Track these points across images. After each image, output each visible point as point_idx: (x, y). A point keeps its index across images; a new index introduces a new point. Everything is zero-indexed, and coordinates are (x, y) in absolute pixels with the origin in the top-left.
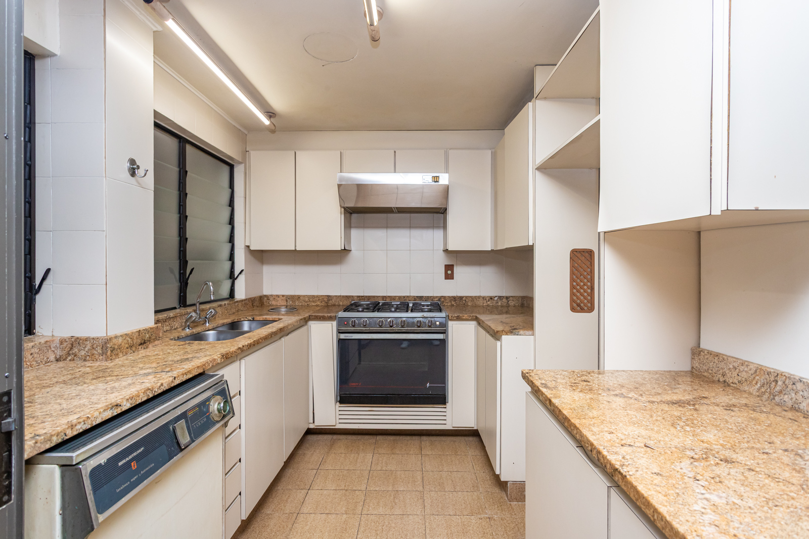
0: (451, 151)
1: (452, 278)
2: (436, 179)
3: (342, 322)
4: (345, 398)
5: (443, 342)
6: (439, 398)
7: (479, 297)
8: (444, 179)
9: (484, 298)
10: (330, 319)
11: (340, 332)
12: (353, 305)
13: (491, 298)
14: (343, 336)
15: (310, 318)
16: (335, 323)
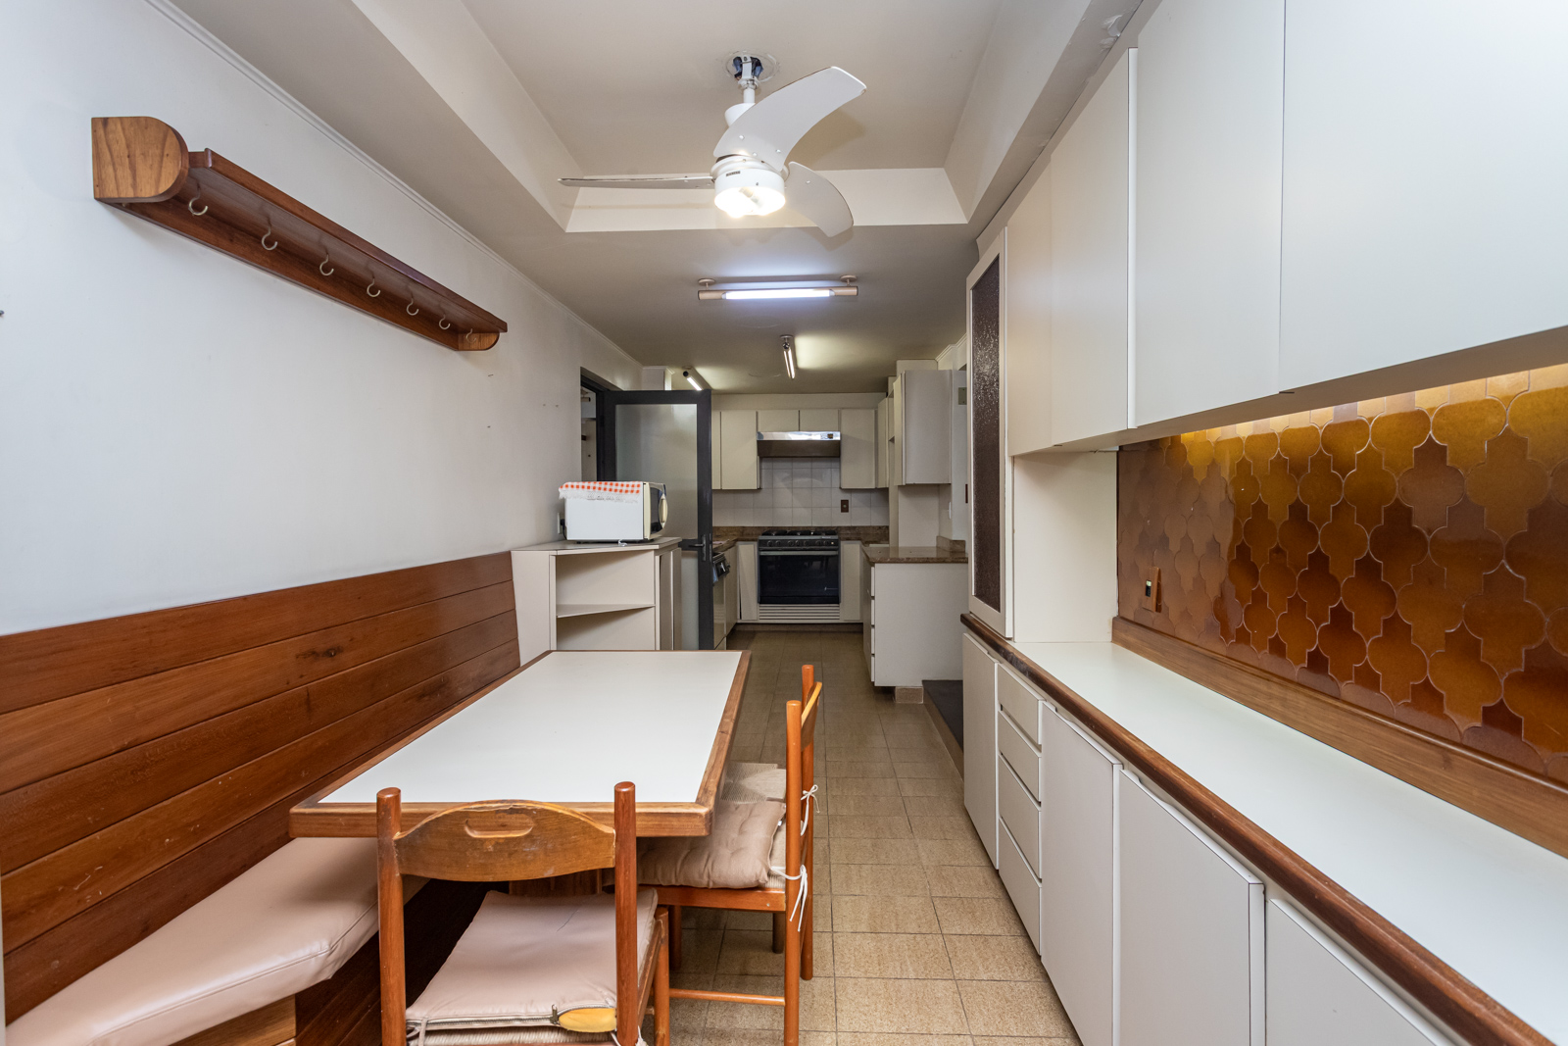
0: (843, 411)
1: (847, 511)
2: (830, 436)
3: (761, 544)
4: (764, 598)
5: (837, 558)
6: (834, 599)
7: (870, 527)
8: (837, 437)
9: (874, 527)
10: (753, 540)
11: (759, 550)
12: (768, 531)
13: (880, 528)
14: (763, 553)
15: (737, 540)
16: (756, 543)
